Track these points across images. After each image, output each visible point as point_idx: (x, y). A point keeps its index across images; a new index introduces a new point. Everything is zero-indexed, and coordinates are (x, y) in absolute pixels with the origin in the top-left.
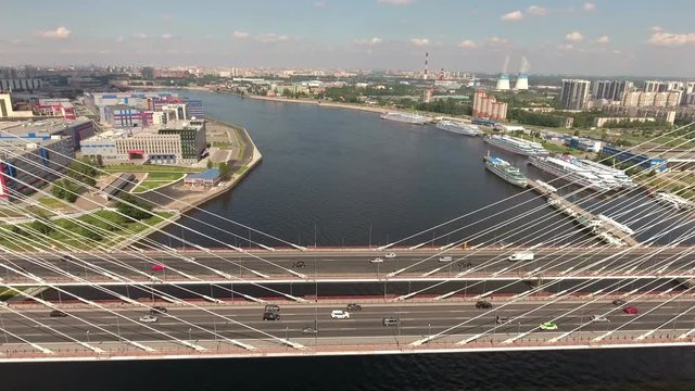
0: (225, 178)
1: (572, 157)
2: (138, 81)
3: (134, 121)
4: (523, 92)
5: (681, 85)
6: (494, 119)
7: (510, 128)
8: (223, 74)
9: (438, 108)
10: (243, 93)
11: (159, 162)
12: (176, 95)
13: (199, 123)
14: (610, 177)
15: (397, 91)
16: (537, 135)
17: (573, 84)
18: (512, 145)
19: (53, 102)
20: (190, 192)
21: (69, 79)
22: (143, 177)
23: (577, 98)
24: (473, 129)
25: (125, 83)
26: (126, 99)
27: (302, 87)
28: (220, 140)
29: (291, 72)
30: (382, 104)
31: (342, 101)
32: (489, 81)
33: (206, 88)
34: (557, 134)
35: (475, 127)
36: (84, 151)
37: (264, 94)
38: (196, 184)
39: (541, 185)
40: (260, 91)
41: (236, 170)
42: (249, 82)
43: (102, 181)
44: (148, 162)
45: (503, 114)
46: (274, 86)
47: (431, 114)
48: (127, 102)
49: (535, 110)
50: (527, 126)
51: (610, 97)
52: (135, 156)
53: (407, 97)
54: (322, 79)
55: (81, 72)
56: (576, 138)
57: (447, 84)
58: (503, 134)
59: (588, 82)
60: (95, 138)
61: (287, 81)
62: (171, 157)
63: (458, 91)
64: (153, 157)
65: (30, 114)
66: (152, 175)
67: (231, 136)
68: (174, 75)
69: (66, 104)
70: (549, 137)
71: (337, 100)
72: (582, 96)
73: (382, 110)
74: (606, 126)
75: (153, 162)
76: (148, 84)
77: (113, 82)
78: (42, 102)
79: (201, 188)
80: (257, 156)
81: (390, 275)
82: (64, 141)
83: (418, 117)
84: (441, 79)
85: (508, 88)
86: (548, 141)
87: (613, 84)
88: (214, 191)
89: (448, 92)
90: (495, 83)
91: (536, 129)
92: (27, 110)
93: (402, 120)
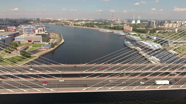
0: (53, 47)
1: (147, 41)
2: (35, 22)
3: (31, 32)
4: (139, 24)
5: (180, 22)
6: (129, 31)
7: (133, 33)
8: (59, 20)
9: (114, 28)
10: (63, 25)
11: (36, 43)
12: (43, 25)
13: (48, 33)
14: (157, 46)
15: (105, 24)
16: (139, 35)
17: (151, 22)
18: (132, 38)
19: (11, 27)
20: (42, 51)
21: (17, 22)
22: (31, 47)
23: (152, 25)
24: (123, 34)
25: (32, 22)
26: (30, 26)
27: (79, 23)
28: (54, 37)
29: (77, 19)
30: (100, 27)
31: (89, 27)
32: (130, 21)
33: (54, 23)
34: (145, 35)
35: (123, 33)
36: (16, 40)
37: (69, 25)
38: (45, 48)
39: (138, 48)
40: (68, 24)
41: (56, 45)
42: (65, 22)
43: (19, 48)
44: (33, 43)
45: (131, 30)
46: (71, 23)
47: (112, 30)
48: (30, 27)
49: (140, 28)
50: (137, 33)
51: (161, 25)
52: (29, 41)
53: (107, 25)
54: (85, 21)
55: (21, 19)
56: (149, 36)
57: (119, 22)
58: (130, 35)
59: (155, 21)
60: (19, 37)
61: (76, 21)
62: (39, 41)
63: (121, 24)
64: (34, 42)
65: (4, 30)
66: (33, 46)
67: (57, 36)
68: (46, 20)
69: (14, 28)
70: (143, 36)
71: (88, 26)
72: (153, 25)
73: (99, 29)
74: (159, 33)
75: (34, 43)
76: (38, 23)
77: (28, 22)
78: (8, 27)
79: (46, 49)
80: (63, 41)
81: (84, 71)
82: (9, 37)
83: (108, 31)
84: (117, 21)
85: (135, 23)
86: (142, 37)
87: (162, 22)
88: (49, 50)
89: (118, 24)
90: (131, 22)
91: (139, 33)
92: (3, 29)
93: (104, 31)
